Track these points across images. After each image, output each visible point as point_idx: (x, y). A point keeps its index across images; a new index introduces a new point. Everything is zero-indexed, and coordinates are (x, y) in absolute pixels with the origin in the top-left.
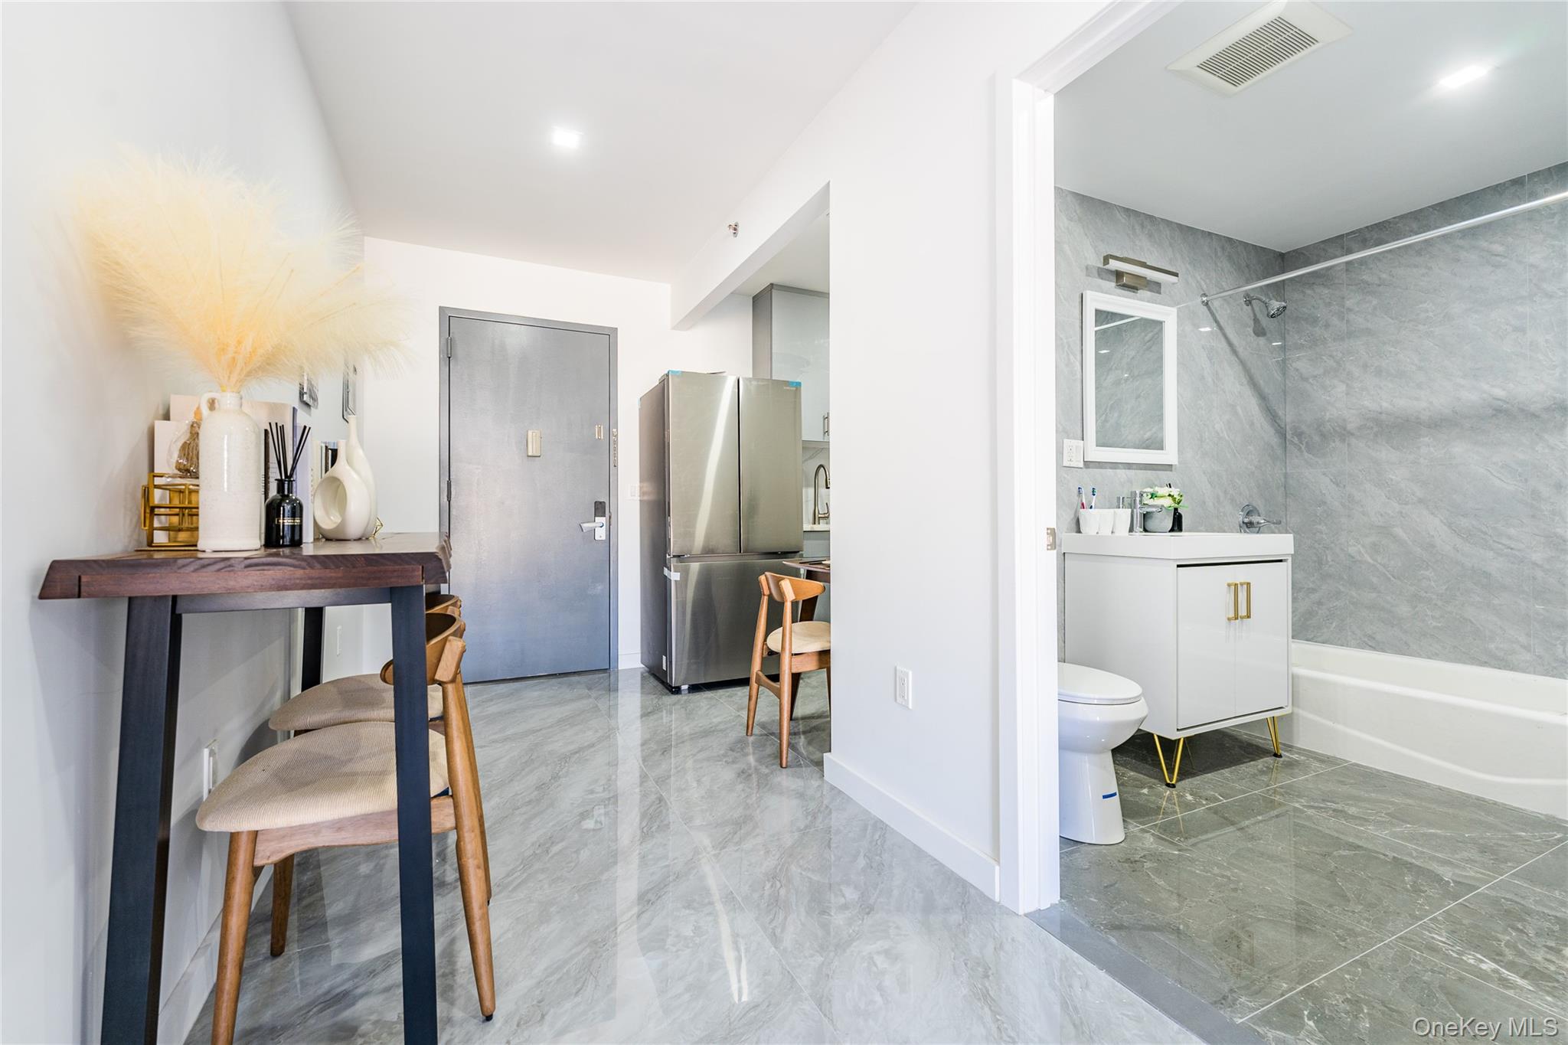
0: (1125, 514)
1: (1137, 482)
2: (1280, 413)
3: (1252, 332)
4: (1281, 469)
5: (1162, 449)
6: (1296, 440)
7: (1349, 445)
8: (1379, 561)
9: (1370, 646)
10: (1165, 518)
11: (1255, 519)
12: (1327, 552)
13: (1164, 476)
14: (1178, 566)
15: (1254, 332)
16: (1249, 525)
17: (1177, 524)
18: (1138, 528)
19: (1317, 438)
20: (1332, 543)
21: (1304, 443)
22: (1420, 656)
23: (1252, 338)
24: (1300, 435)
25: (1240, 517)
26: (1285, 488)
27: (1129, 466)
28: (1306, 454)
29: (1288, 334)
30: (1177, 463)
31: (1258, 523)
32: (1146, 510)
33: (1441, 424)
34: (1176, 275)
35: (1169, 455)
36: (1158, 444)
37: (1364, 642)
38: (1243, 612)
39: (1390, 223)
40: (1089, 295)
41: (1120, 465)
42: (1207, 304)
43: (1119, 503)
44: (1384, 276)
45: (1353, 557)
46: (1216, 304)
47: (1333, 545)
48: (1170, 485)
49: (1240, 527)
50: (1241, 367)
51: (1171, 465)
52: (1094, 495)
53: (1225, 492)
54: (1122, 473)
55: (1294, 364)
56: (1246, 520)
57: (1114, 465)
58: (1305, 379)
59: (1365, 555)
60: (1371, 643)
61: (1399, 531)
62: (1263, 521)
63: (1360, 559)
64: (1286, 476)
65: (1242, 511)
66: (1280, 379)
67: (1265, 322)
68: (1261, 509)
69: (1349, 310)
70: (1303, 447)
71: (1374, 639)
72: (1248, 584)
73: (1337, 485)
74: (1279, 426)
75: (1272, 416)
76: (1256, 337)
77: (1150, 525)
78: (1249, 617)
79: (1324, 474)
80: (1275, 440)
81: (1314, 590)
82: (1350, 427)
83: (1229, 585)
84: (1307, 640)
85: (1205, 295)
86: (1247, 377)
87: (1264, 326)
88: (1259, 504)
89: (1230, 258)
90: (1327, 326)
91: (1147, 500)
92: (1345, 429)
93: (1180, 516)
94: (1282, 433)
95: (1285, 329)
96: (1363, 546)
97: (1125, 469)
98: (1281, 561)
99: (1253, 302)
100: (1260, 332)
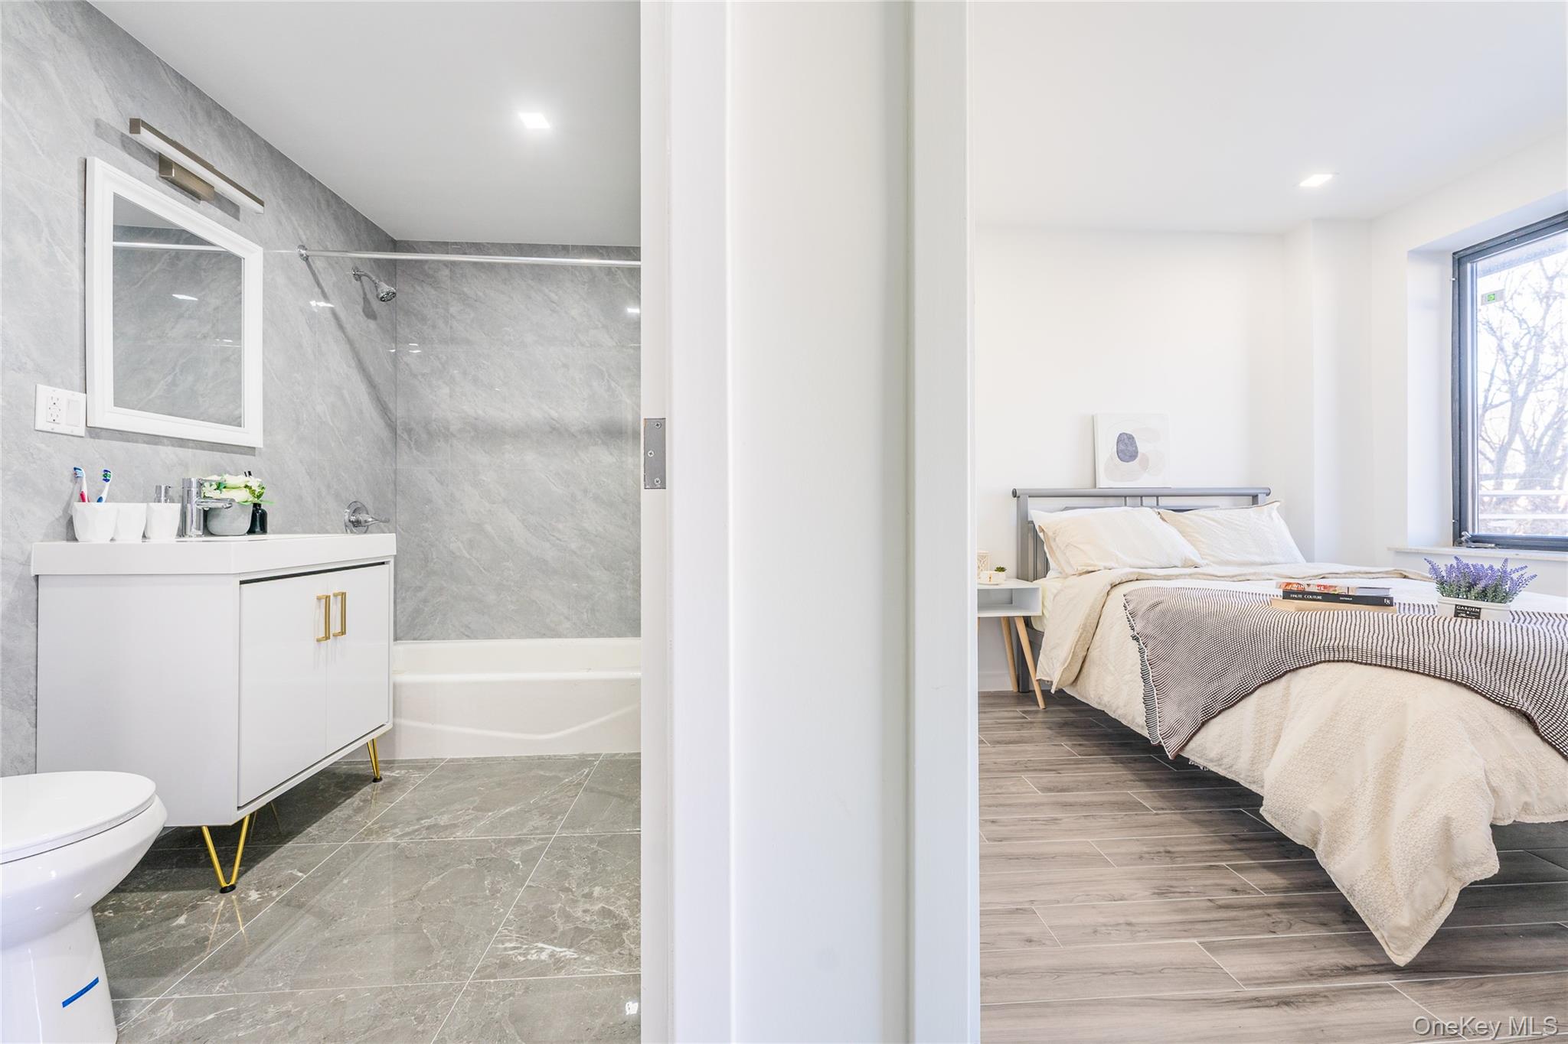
0: (171, 512)
1: (197, 467)
2: (391, 406)
3: (361, 311)
4: (391, 465)
5: (241, 426)
6: (405, 436)
7: (451, 446)
8: (474, 555)
9: (466, 636)
10: (239, 516)
11: (362, 517)
12: (432, 549)
13: (244, 462)
14: (242, 583)
15: (364, 311)
16: (357, 524)
17: (259, 522)
18: (194, 529)
19: (424, 436)
20: (437, 540)
21: (413, 439)
22: (502, 637)
23: (361, 317)
24: (409, 431)
25: (346, 515)
26: (395, 485)
27: (181, 442)
28: (415, 451)
29: (400, 325)
30: (262, 447)
31: (366, 521)
32: (207, 506)
34: (261, 203)
35: (251, 433)
36: (237, 421)
37: (462, 632)
38: (335, 627)
39: (484, 246)
40: (99, 168)
41: (165, 440)
42: (306, 259)
43: (162, 494)
44: (481, 294)
45: (453, 553)
46: (319, 264)
47: (437, 542)
48: (250, 473)
49: (346, 526)
50: (348, 346)
51: (254, 448)
52: (107, 480)
53: (329, 487)
54: (167, 452)
55: (405, 359)
56: (353, 518)
57: (154, 439)
58: (415, 376)
59: (464, 551)
60: (468, 633)
61: (488, 528)
62: (370, 520)
63: (458, 554)
64: (395, 472)
65: (349, 507)
66: (390, 369)
67: (376, 304)
68: (370, 507)
69: (452, 316)
70: (412, 444)
71: (469, 628)
72: (343, 595)
73: (442, 484)
74: (389, 419)
75: (384, 409)
76: (366, 319)
77: (214, 525)
78: (343, 633)
79: (431, 473)
80: (385, 434)
81: (420, 589)
82: (453, 428)
83: (319, 599)
84: (414, 639)
85: (303, 247)
86: (355, 359)
87: (375, 310)
88: (368, 501)
89: (336, 218)
90: (434, 327)
91: (209, 491)
92: (448, 430)
93: (264, 515)
94: (392, 427)
95: (396, 320)
96: (462, 542)
97: (173, 445)
98: (383, 563)
99: (363, 278)
100: (370, 314)
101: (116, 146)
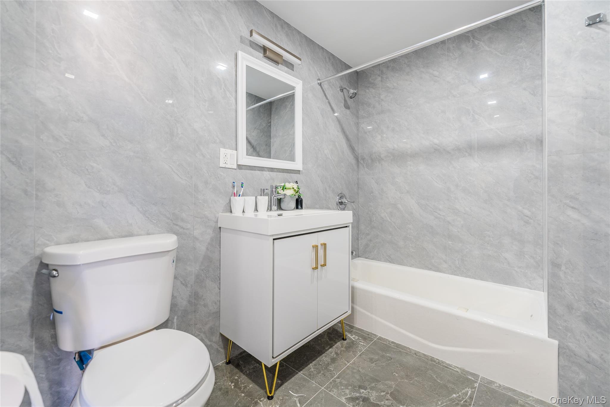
0: (264, 201)
1: (277, 179)
2: (356, 149)
3: (343, 106)
4: (356, 176)
5: (294, 161)
6: (362, 162)
7: (382, 165)
8: (393, 220)
9: (389, 261)
10: (290, 202)
11: (344, 200)
12: (374, 216)
13: (295, 177)
14: (274, 239)
15: (344, 106)
16: (341, 203)
17: (299, 203)
18: (275, 207)
19: (370, 161)
20: (375, 211)
21: (365, 163)
22: (407, 266)
23: (343, 109)
24: (363, 159)
25: (337, 199)
26: (358, 185)
27: (272, 170)
28: (366, 169)
29: (360, 111)
30: (302, 170)
31: (345, 202)
32: (279, 197)
33: (414, 155)
34: (300, 59)
35: (297, 165)
36: (292, 158)
37: (387, 259)
38: (321, 262)
39: (397, 59)
40: (240, 54)
41: (266, 169)
42: (320, 84)
43: (263, 192)
44: (395, 84)
45: (383, 218)
46: (325, 86)
47: (375, 212)
48: (297, 181)
49: (337, 205)
50: (338, 122)
51: (300, 171)
52: (242, 187)
53: (330, 187)
54: (266, 174)
55: (362, 126)
56: (340, 201)
57: (262, 169)
58: (366, 133)
59: (388, 218)
60: (390, 260)
61: (399, 206)
62: (347, 202)
63: (385, 219)
64: (358, 179)
65: (338, 196)
66: (356, 132)
67: (350, 102)
68: (347, 196)
69: (382, 100)
70: (365, 165)
71: (391, 257)
72: (325, 245)
73: (377, 184)
74: (355, 154)
75: (352, 148)
76: (345, 109)
77: (283, 205)
78: (325, 265)
79: (373, 179)
80: (353, 162)
81: (368, 234)
82: (382, 156)
83: (313, 247)
85: (319, 80)
86: (341, 128)
87: (349, 105)
88: (346, 192)
89: (333, 65)
90: (374, 107)
91: (281, 192)
92: (380, 157)
93: (301, 201)
94: (357, 159)
95: (358, 108)
96: (387, 213)
97: (269, 171)
98: (346, 227)
99: (344, 90)
100: (347, 107)
101: (248, 46)
